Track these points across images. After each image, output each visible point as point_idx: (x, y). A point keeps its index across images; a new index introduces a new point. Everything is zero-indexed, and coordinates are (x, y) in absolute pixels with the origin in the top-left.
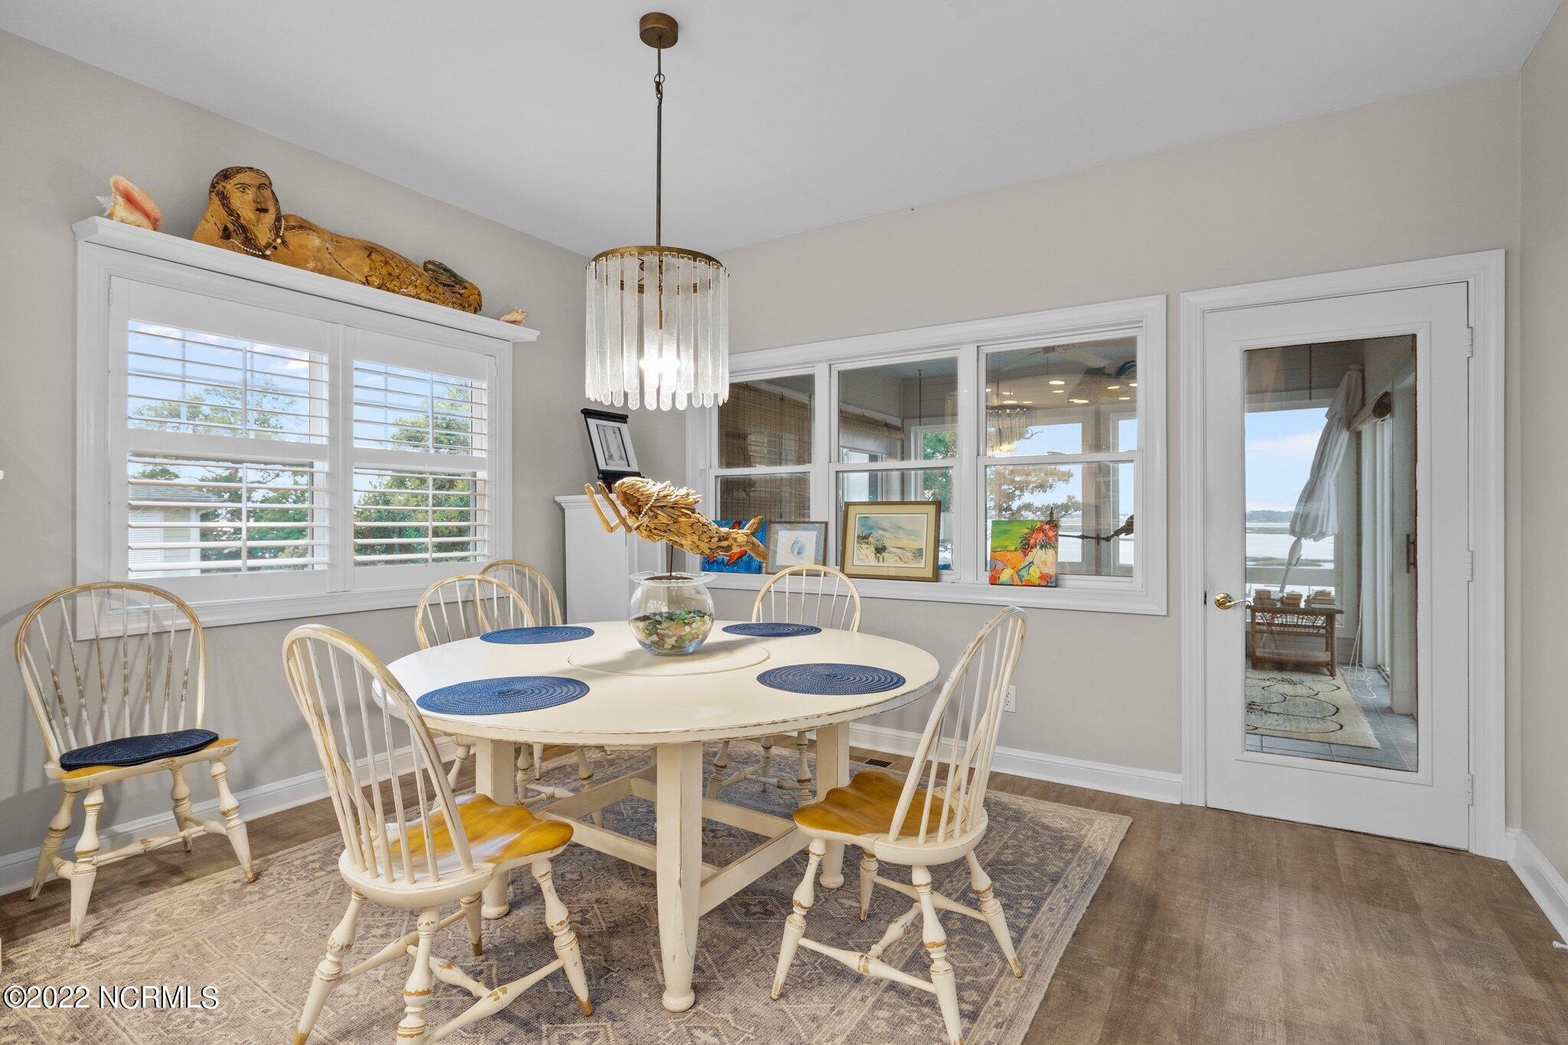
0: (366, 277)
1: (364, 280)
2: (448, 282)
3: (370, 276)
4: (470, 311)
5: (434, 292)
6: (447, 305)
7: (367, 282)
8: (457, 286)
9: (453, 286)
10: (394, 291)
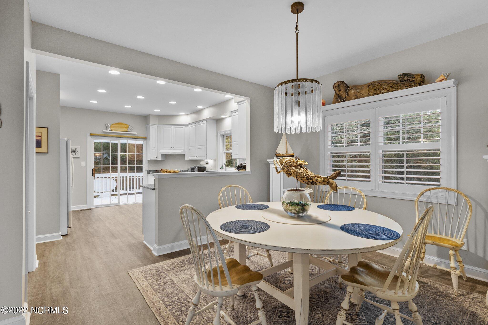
0: (368, 94)
1: (368, 95)
2: (407, 79)
3: (369, 93)
4: (417, 86)
5: (395, 87)
6: (403, 89)
7: (369, 95)
8: (411, 78)
9: (409, 79)
10: (379, 94)
